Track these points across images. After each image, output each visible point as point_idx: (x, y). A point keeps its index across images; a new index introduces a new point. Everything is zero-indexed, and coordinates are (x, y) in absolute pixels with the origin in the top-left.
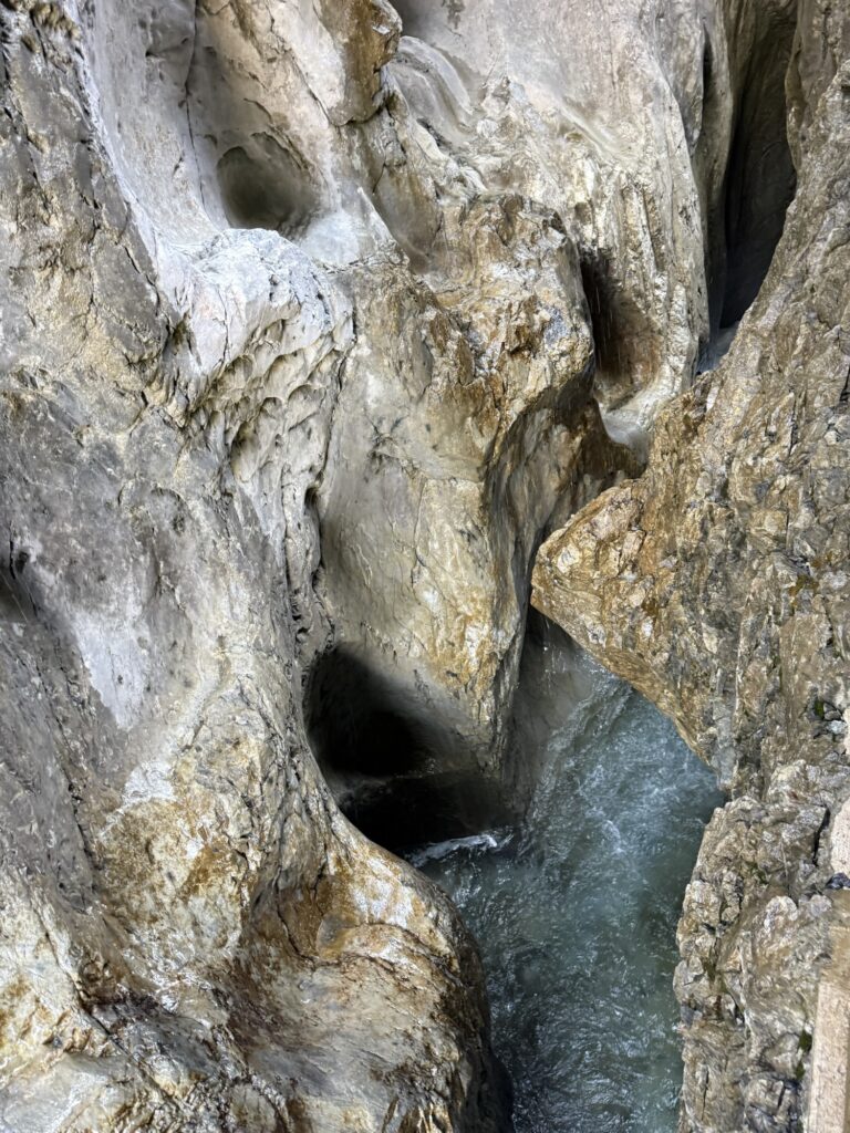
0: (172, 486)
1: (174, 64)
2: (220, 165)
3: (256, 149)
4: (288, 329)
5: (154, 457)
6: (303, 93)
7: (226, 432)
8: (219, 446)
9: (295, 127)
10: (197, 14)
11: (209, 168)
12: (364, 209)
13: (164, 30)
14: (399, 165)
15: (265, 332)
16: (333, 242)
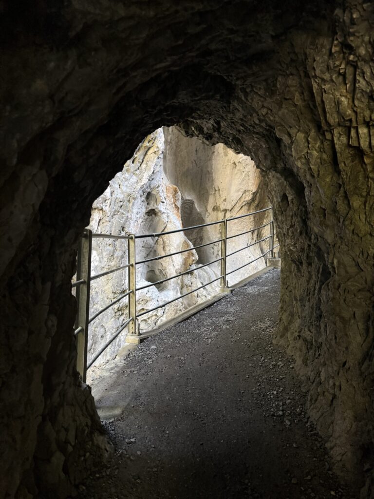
0: (106, 327)
1: (147, 251)
2: (148, 272)
3: (157, 272)
4: (148, 303)
5: (106, 317)
6: (172, 264)
7: (124, 320)
8: (121, 322)
9: (168, 270)
10: (155, 244)
11: (145, 271)
12: (177, 291)
13: (147, 244)
14: (189, 286)
15: (142, 300)
16: (167, 296)
